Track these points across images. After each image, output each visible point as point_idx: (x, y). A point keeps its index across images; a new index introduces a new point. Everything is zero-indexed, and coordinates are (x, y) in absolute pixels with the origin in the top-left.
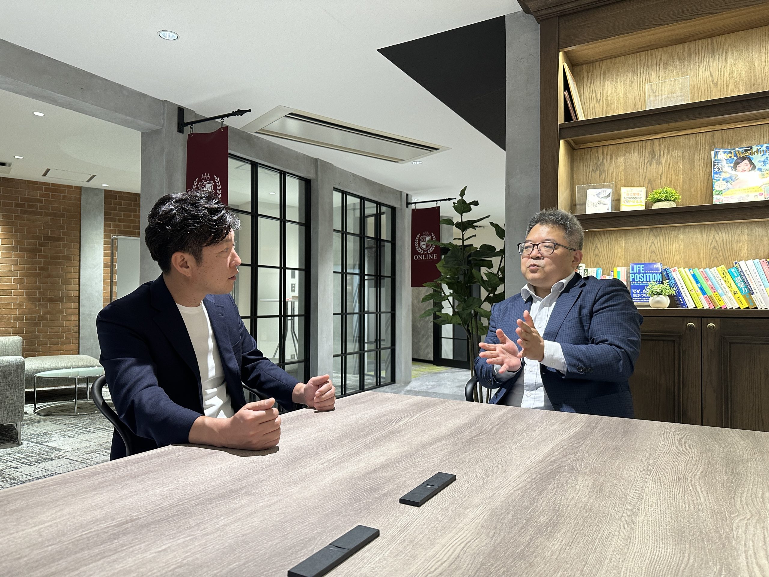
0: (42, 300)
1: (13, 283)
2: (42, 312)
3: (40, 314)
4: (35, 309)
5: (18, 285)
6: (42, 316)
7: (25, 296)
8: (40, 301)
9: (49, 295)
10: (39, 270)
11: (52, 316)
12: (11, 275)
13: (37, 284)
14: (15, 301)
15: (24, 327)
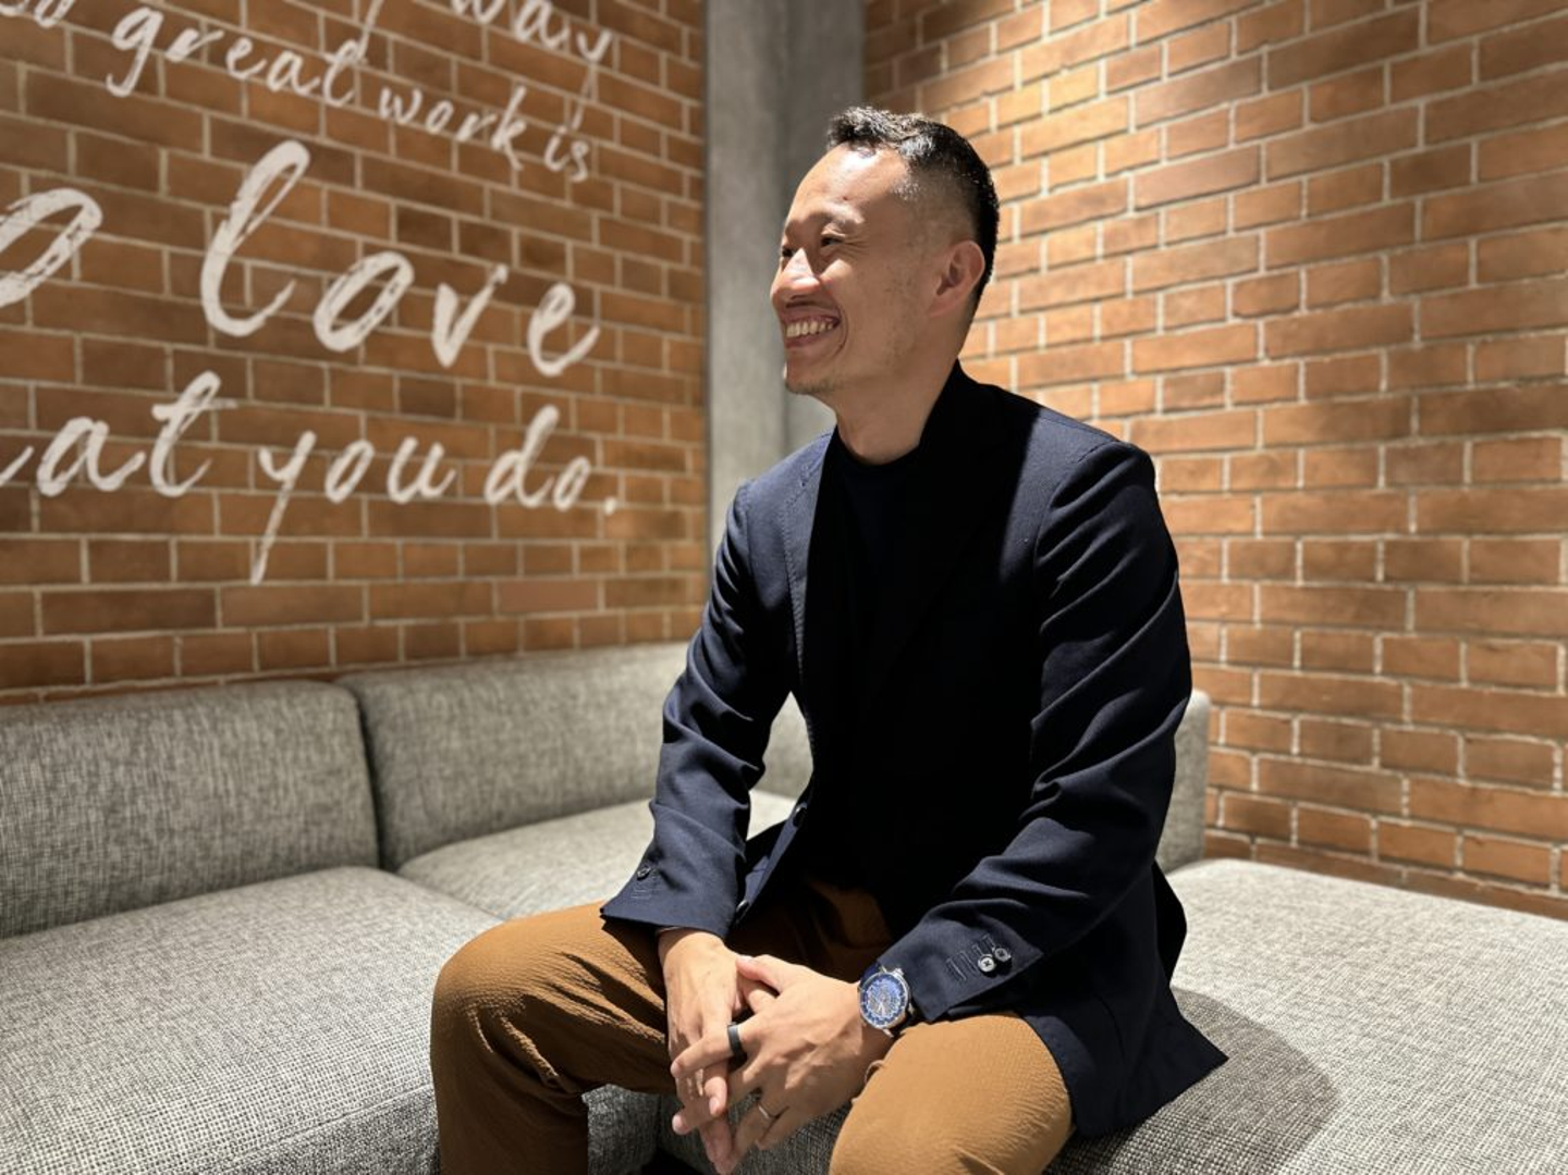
0: (1415, 423)
1: (1232, 321)
2: (1413, 512)
3: (1401, 529)
4: (1366, 493)
5: (1261, 324)
6: (1415, 549)
7: (1303, 402)
8: (1400, 431)
9: (1473, 371)
10: (1396, 189)
11: (1491, 547)
12: (1219, 266)
13: (1386, 297)
14: (1244, 439)
15: (1297, 625)
